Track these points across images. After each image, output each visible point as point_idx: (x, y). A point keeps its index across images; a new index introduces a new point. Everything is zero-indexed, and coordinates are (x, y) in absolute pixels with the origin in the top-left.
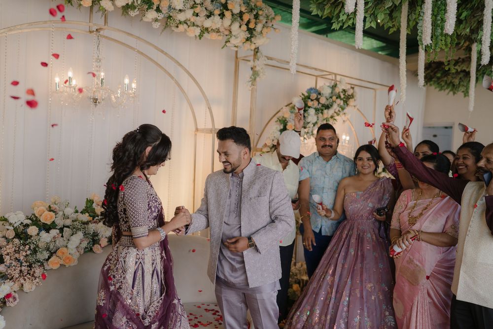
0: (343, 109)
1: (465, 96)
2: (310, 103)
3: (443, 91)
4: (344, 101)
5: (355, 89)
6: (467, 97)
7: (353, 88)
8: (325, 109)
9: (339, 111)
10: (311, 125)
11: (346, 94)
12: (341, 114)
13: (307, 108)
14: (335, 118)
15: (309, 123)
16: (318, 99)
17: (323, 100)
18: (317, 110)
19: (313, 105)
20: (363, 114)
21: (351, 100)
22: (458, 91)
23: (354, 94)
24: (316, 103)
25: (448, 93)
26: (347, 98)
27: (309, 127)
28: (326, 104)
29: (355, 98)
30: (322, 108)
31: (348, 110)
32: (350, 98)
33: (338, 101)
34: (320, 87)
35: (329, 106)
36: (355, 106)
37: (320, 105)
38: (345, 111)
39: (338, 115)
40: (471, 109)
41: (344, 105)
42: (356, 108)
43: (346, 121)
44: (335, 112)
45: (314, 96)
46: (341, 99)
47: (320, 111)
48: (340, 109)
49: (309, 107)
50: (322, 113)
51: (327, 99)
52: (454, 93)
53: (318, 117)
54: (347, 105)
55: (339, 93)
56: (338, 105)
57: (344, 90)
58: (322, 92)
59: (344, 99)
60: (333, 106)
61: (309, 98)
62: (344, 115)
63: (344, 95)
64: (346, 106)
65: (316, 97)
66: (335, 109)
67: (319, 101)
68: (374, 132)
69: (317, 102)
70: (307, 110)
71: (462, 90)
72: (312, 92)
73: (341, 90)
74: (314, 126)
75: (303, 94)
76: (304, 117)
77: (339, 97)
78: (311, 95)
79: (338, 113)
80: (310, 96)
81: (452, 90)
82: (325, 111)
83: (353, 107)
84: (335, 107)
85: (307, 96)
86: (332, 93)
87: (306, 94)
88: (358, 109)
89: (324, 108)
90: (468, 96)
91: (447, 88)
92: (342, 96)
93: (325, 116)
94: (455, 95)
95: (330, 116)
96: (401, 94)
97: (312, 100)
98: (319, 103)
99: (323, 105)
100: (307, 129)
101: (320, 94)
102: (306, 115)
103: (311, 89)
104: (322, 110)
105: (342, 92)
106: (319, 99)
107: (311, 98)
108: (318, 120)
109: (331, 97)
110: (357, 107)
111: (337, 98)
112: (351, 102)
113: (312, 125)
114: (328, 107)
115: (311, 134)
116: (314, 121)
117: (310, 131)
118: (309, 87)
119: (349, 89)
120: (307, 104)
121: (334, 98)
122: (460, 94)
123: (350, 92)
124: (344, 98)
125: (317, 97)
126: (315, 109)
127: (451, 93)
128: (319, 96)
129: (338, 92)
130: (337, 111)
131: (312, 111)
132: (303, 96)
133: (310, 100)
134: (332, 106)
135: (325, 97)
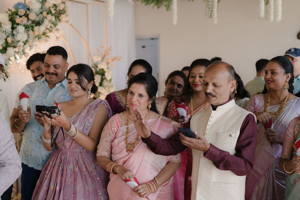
0: (55, 25)
1: (167, 10)
2: (18, 20)
3: (148, 6)
4: (55, 16)
5: (66, 3)
6: (169, 11)
7: (64, 3)
8: (36, 26)
9: (51, 27)
10: (21, 44)
11: (57, 9)
12: (54, 30)
13: (15, 26)
14: (48, 35)
15: (19, 41)
16: (26, 15)
17: (32, 16)
18: (26, 27)
19: (22, 21)
20: (76, 30)
21: (63, 16)
22: (161, 5)
23: (66, 9)
24: (25, 20)
25: (153, 7)
26: (59, 14)
27: (19, 46)
28: (37, 20)
29: (67, 13)
30: (32, 25)
31: (60, 26)
32: (61, 14)
33: (49, 17)
34: (29, 2)
35: (40, 22)
36: (67, 22)
37: (30, 22)
38: (57, 27)
39: (51, 31)
40: (175, 22)
41: (56, 20)
42: (69, 24)
43: (60, 37)
44: (47, 29)
45: (22, 12)
46: (52, 15)
47: (30, 28)
48: (52, 25)
49: (18, 24)
50: (33, 30)
51: (38, 15)
52: (158, 7)
53: (28, 35)
54: (60, 20)
55: (50, 8)
56: (50, 21)
57: (55, 5)
58: (31, 8)
59: (56, 15)
60: (44, 22)
61: (17, 14)
62: (56, 31)
63: (55, 10)
64: (58, 22)
65: (24, 12)
66: (47, 26)
67: (28, 18)
68: (88, 48)
69: (27, 19)
70: (16, 28)
71: (165, 4)
72: (20, 7)
73: (51, 5)
74: (25, 44)
75: (9, 10)
76: (13, 35)
77: (49, 12)
78: (19, 10)
79: (51, 29)
80: (18, 12)
81: (156, 4)
82: (36, 28)
83: (66, 23)
84: (46, 23)
85: (14, 12)
86: (42, 8)
87: (13, 10)
88: (70, 24)
89: (34, 25)
90: (170, 9)
91: (152, 3)
92: (53, 12)
93: (37, 34)
94: (160, 9)
95: (41, 33)
96: (109, 9)
97: (20, 17)
98: (28, 19)
99: (33, 22)
100: (17, 48)
101: (29, 9)
102: (15, 33)
103: (19, 4)
104: (33, 27)
105: (53, 7)
106: (28, 15)
107: (19, 13)
108: (29, 37)
109: (41, 13)
110: (70, 22)
111: (48, 13)
112: (63, 17)
113: (23, 44)
114: (38, 24)
115: (22, 53)
116: (25, 39)
117: (20, 50)
118: (16, 2)
119: (59, 4)
120: (15, 21)
121: (45, 14)
122: (163, 8)
123: (61, 7)
124: (55, 13)
125: (26, 12)
126: (24, 25)
127: (156, 7)
128: (28, 12)
129: (48, 7)
130: (49, 27)
131: (21, 29)
132: (10, 12)
133: (18, 16)
134: (42, 22)
135: (35, 13)
